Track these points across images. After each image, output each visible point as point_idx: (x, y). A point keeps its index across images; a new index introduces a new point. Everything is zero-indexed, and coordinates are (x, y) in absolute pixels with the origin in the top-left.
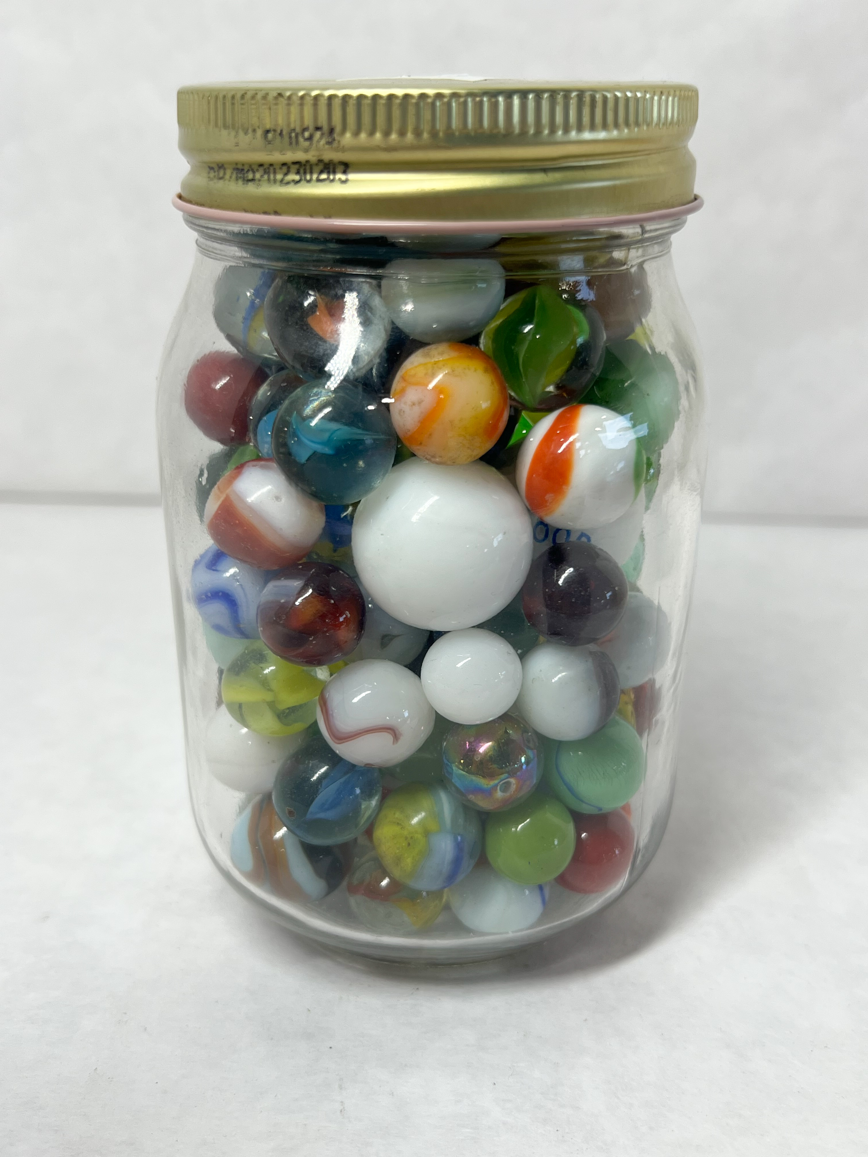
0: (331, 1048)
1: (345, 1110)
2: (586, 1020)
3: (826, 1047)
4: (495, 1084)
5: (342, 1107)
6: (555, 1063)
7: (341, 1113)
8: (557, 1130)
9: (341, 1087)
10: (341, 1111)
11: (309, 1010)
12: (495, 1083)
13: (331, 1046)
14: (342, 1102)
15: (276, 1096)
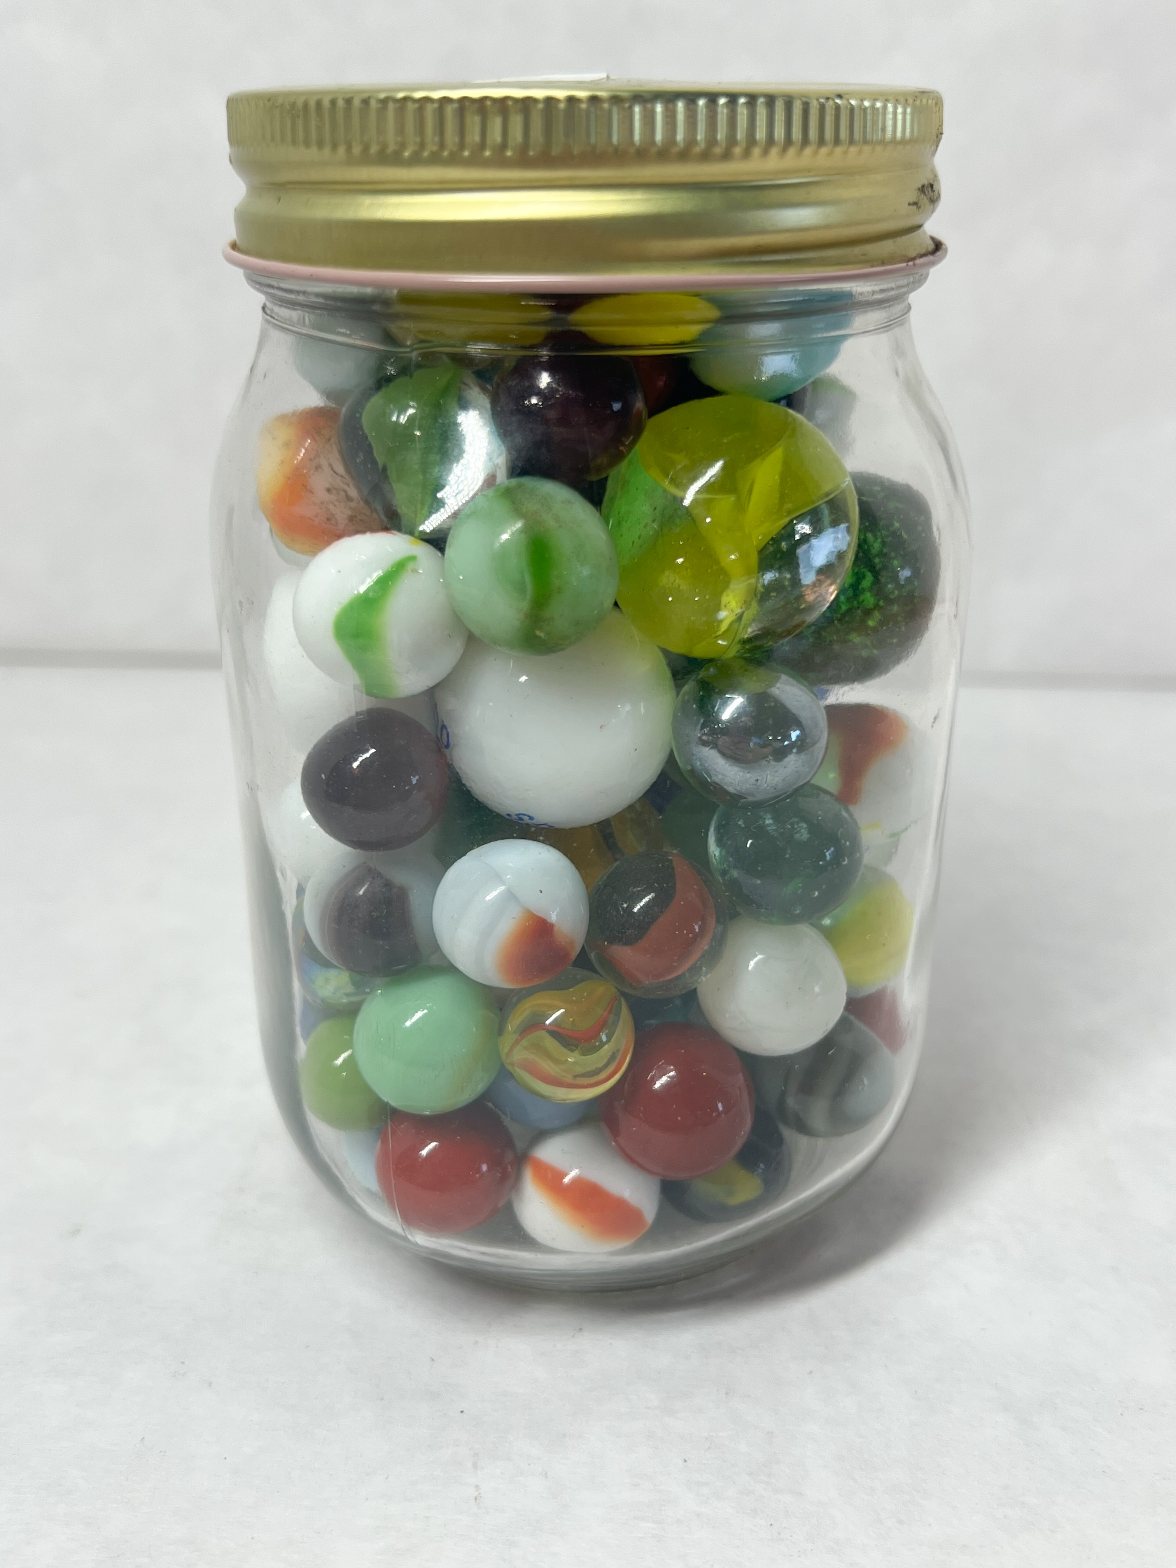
0: (462, 1412)
1: (481, 1497)
2: (811, 1372)
3: (1142, 1409)
4: (685, 1461)
5: (476, 1494)
6: (768, 1432)
7: (476, 1502)
8: (771, 1525)
9: (475, 1466)
10: (476, 1499)
11: (433, 1360)
12: (687, 1460)
13: (462, 1410)
14: (477, 1487)
15: (387, 1478)
